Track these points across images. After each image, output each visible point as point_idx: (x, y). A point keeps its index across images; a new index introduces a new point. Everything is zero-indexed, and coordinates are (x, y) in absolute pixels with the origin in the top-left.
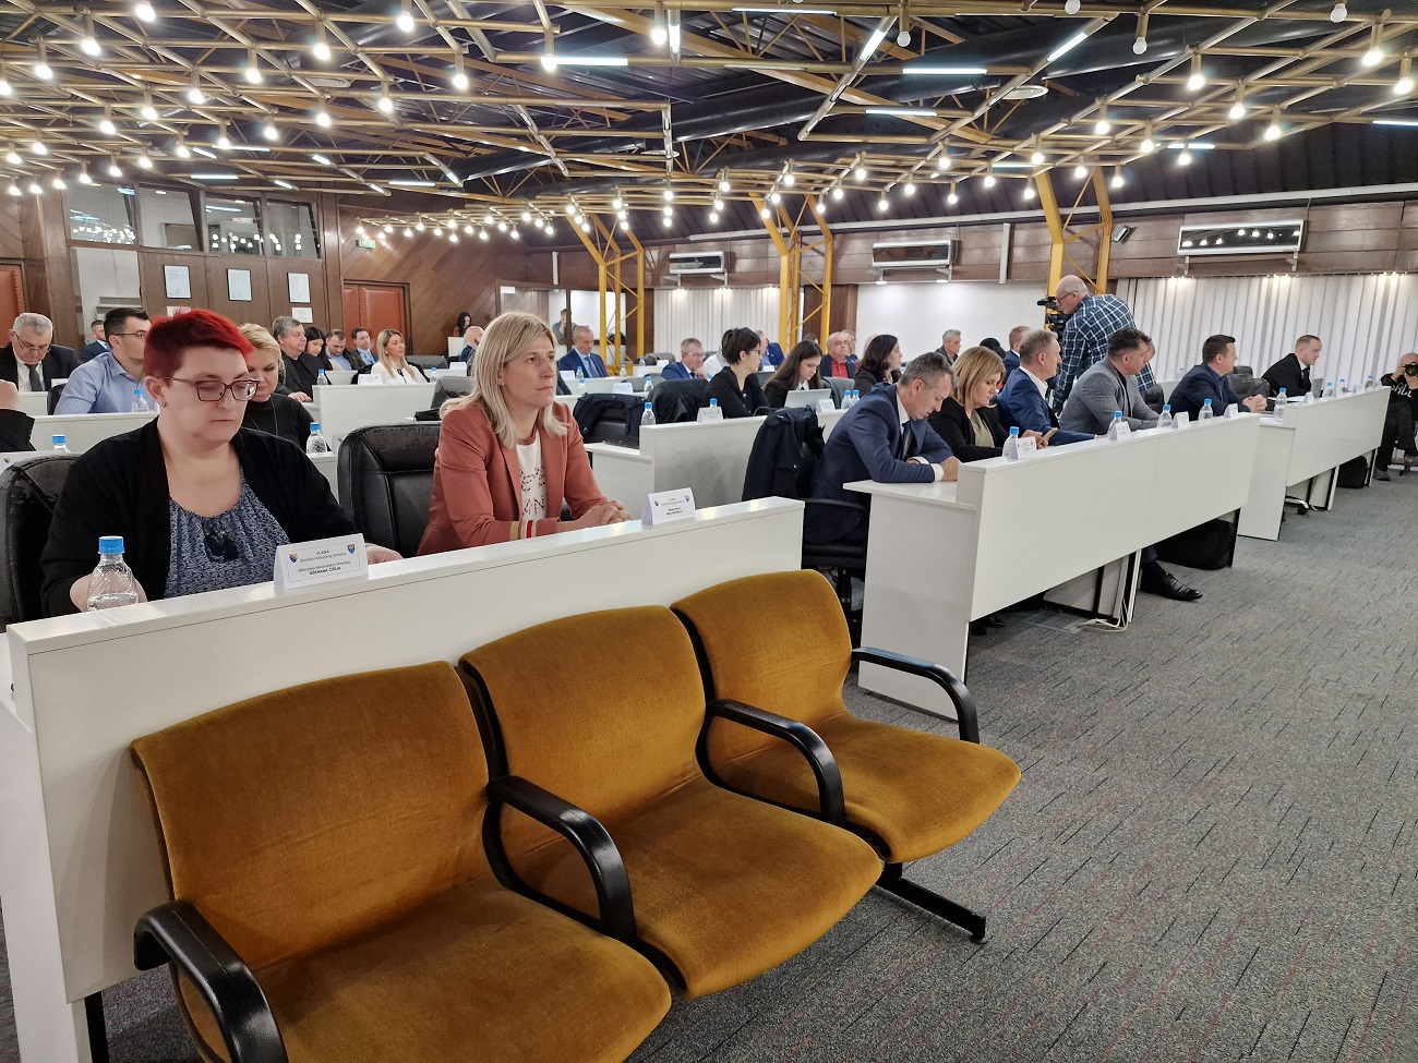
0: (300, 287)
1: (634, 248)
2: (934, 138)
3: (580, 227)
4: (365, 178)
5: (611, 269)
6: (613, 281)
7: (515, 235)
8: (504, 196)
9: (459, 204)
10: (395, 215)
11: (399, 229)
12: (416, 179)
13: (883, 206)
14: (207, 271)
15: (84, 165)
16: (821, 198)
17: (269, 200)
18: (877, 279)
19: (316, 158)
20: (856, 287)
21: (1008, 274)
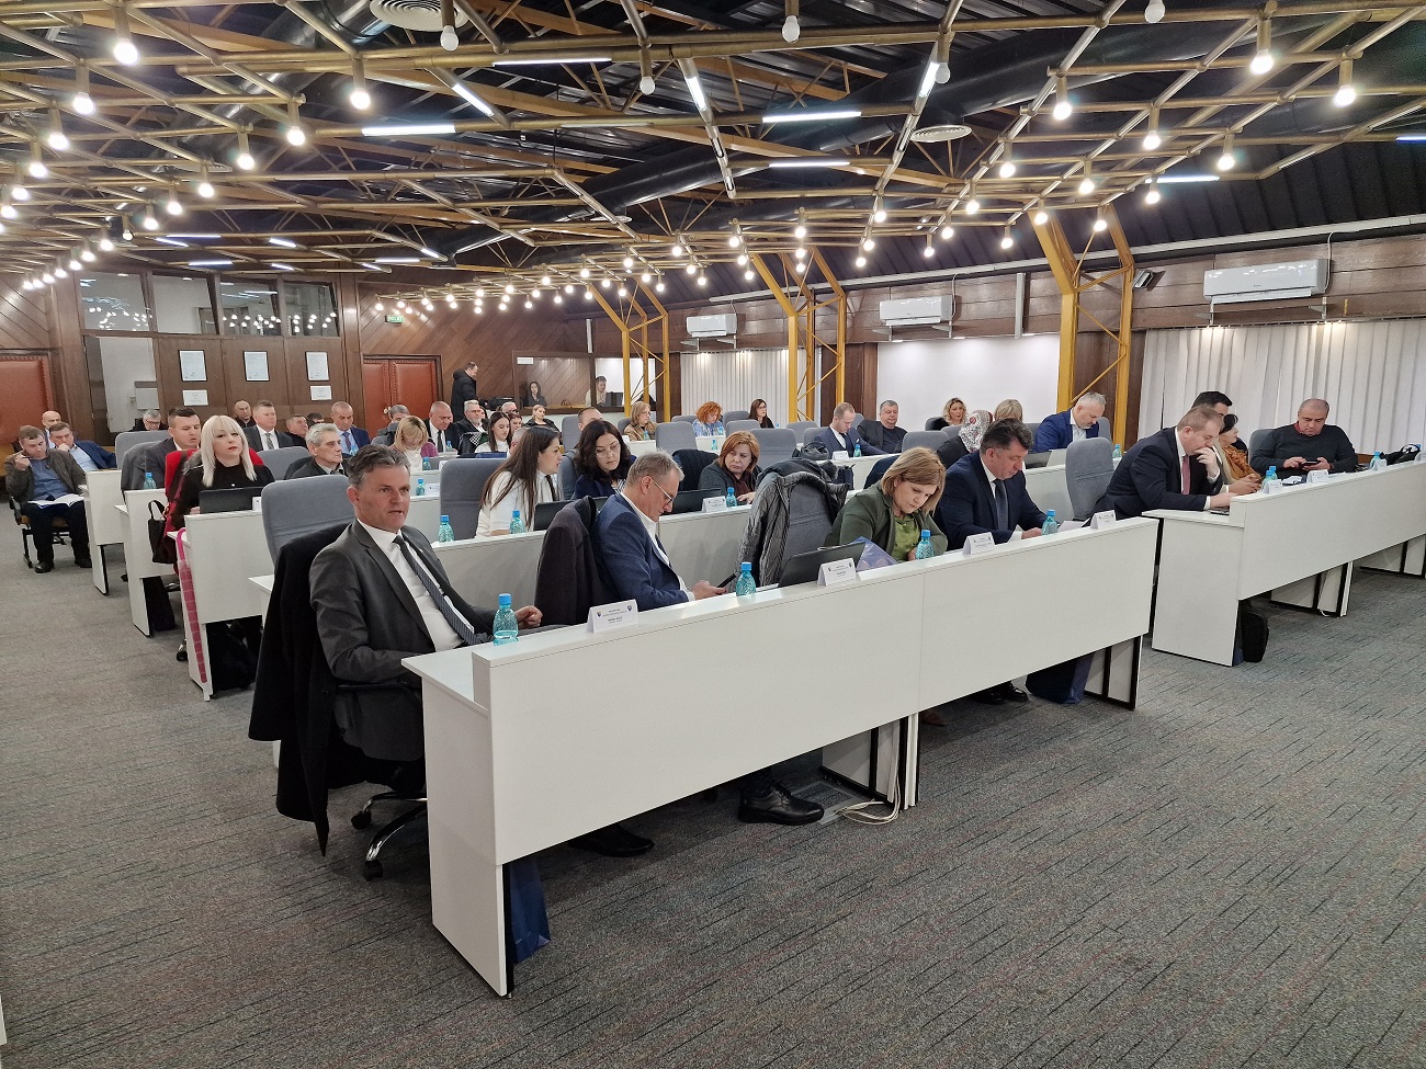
0: (318, 366)
1: (658, 312)
6: (639, 347)
8: (515, 266)
11: (417, 303)
14: (223, 353)
18: (894, 338)
20: (875, 346)
21: (1025, 328)
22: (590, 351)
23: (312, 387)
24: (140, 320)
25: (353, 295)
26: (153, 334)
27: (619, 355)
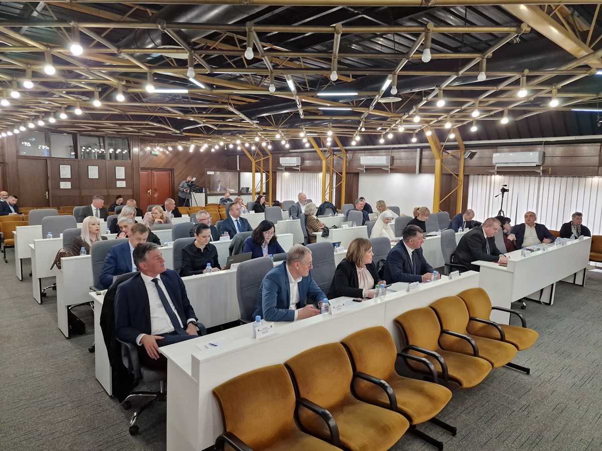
0: (120, 172)
1: (268, 155)
5: (258, 164)
8: (208, 134)
14: (79, 167)
17: (108, 137)
20: (357, 174)
21: (420, 172)
22: (238, 169)
23: (117, 182)
25: (137, 143)
27: (250, 171)
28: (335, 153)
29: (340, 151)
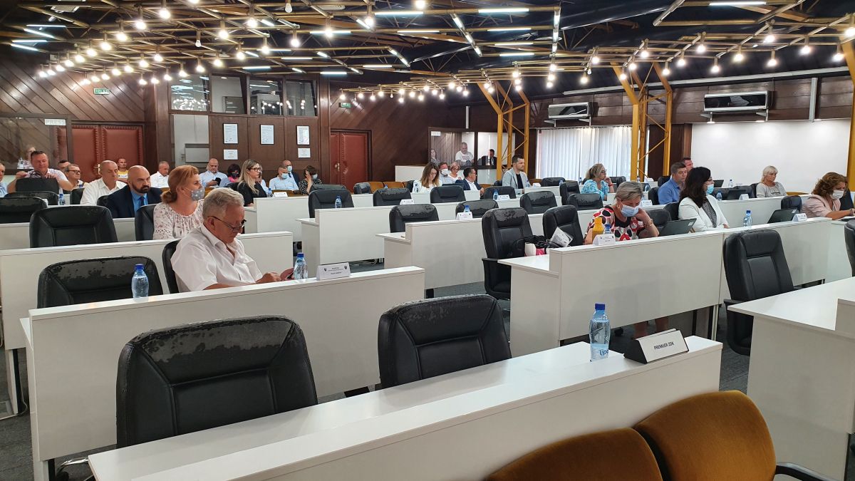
0: (304, 135)
1: (523, 103)
2: (761, 20)
3: (487, 90)
4: (348, 64)
5: (506, 117)
6: (507, 124)
7: (442, 97)
8: (436, 70)
9: (406, 78)
10: (365, 86)
11: (367, 95)
12: (381, 63)
13: (716, 69)
14: (248, 127)
15: (182, 65)
16: (667, 64)
17: (288, 80)
18: (708, 120)
19: (319, 53)
20: (690, 126)
21: (817, 116)
22: (467, 127)
23: (299, 149)
24: (202, 105)
25: (326, 90)
26: (209, 112)
27: (494, 130)
28: (651, 92)
29: (661, 88)
